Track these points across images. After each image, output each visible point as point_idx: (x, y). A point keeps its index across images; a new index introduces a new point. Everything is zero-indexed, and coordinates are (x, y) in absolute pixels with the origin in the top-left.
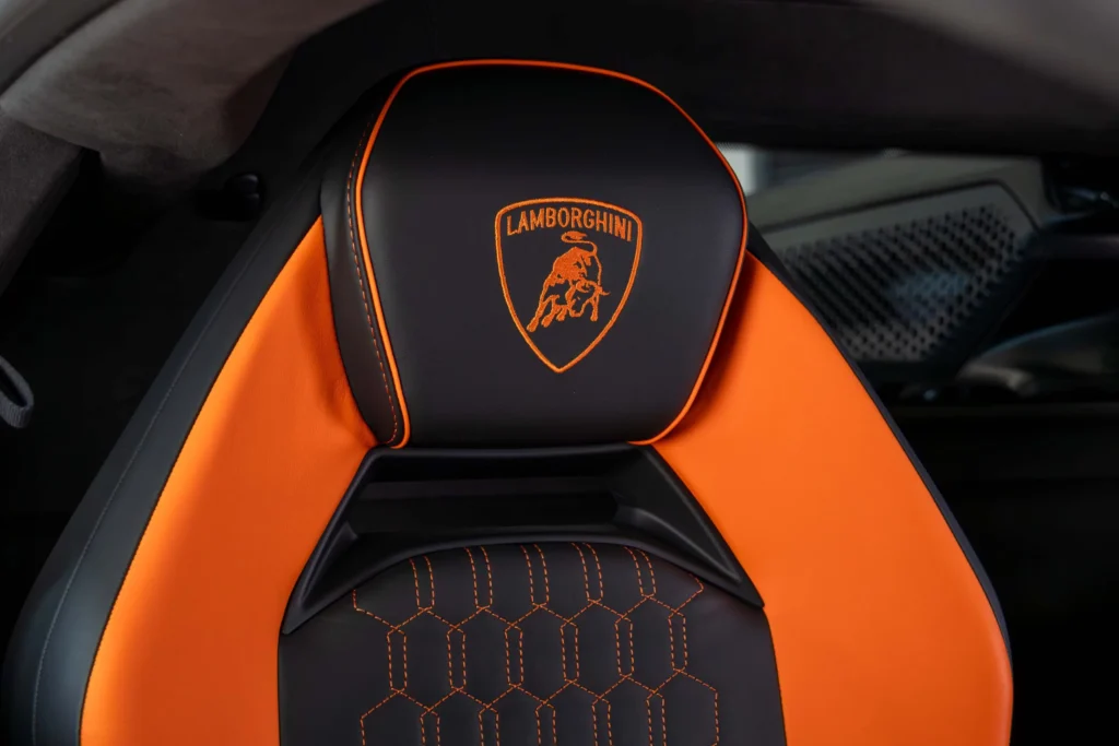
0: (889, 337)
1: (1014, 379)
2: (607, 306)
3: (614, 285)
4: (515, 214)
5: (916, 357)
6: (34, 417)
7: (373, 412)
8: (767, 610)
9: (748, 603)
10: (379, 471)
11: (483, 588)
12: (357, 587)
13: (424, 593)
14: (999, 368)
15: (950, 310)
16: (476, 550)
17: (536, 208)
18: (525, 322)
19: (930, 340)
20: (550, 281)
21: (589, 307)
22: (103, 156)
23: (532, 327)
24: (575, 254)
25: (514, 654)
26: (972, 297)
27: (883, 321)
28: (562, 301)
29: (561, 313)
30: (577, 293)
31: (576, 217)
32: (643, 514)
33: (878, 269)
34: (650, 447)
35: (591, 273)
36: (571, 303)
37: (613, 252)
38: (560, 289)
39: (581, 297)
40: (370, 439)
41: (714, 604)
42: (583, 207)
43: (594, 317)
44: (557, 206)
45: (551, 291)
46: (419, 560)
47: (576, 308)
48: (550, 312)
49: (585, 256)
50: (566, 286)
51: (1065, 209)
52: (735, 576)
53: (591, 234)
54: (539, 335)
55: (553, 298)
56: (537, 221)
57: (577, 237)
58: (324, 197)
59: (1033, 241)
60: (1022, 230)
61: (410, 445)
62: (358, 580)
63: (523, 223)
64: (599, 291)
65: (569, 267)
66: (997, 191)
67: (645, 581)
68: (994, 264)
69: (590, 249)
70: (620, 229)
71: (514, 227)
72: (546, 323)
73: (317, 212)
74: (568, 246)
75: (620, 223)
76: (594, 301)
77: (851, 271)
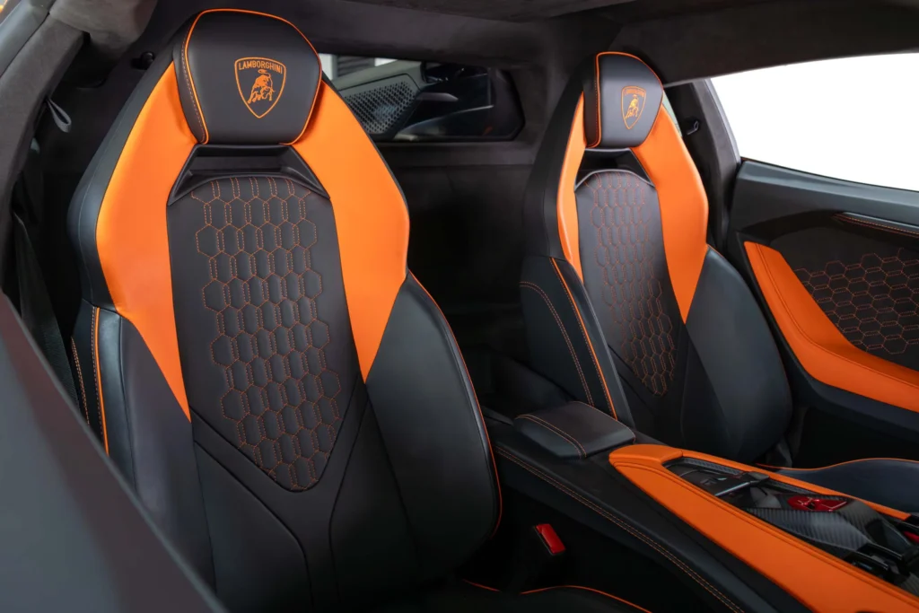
0: (373, 126)
1: (411, 137)
2: (275, 96)
3: (277, 88)
4: (242, 62)
5: (380, 132)
6: (72, 128)
7: (195, 130)
8: (332, 200)
9: (325, 198)
10: (199, 153)
11: (236, 191)
12: (193, 190)
13: (216, 192)
14: (406, 135)
15: (392, 116)
16: (233, 179)
17: (249, 60)
18: (247, 100)
19: (386, 126)
20: (255, 86)
21: (269, 96)
22: (92, 36)
23: (249, 102)
24: (263, 77)
25: (248, 214)
26: (398, 112)
27: (371, 121)
28: (259, 93)
29: (259, 97)
30: (264, 91)
31: (263, 64)
32: (290, 169)
33: (369, 104)
34: (291, 146)
35: (269, 84)
36: (262, 94)
37: (276, 78)
38: (258, 89)
39: (266, 92)
40: (195, 141)
41: (314, 197)
42: (266, 61)
43: (270, 99)
44: (256, 60)
45: (255, 90)
46: (214, 181)
47: (264, 96)
48: (255, 97)
49: (267, 78)
50: (260, 88)
51: (428, 82)
52: (320, 188)
53: (268, 71)
54: (252, 105)
55: (256, 92)
56: (250, 65)
57: (263, 71)
58: (174, 55)
59: (418, 94)
60: (414, 90)
61: (208, 143)
62: (194, 187)
63: (244, 65)
64: (272, 90)
65: (261, 81)
66: (407, 76)
67: (291, 190)
68: (406, 101)
69: (268, 75)
70: (278, 69)
71: (242, 66)
72: (254, 100)
73: (172, 60)
74: (261, 75)
75: (279, 68)
76: (270, 94)
77: (361, 105)
